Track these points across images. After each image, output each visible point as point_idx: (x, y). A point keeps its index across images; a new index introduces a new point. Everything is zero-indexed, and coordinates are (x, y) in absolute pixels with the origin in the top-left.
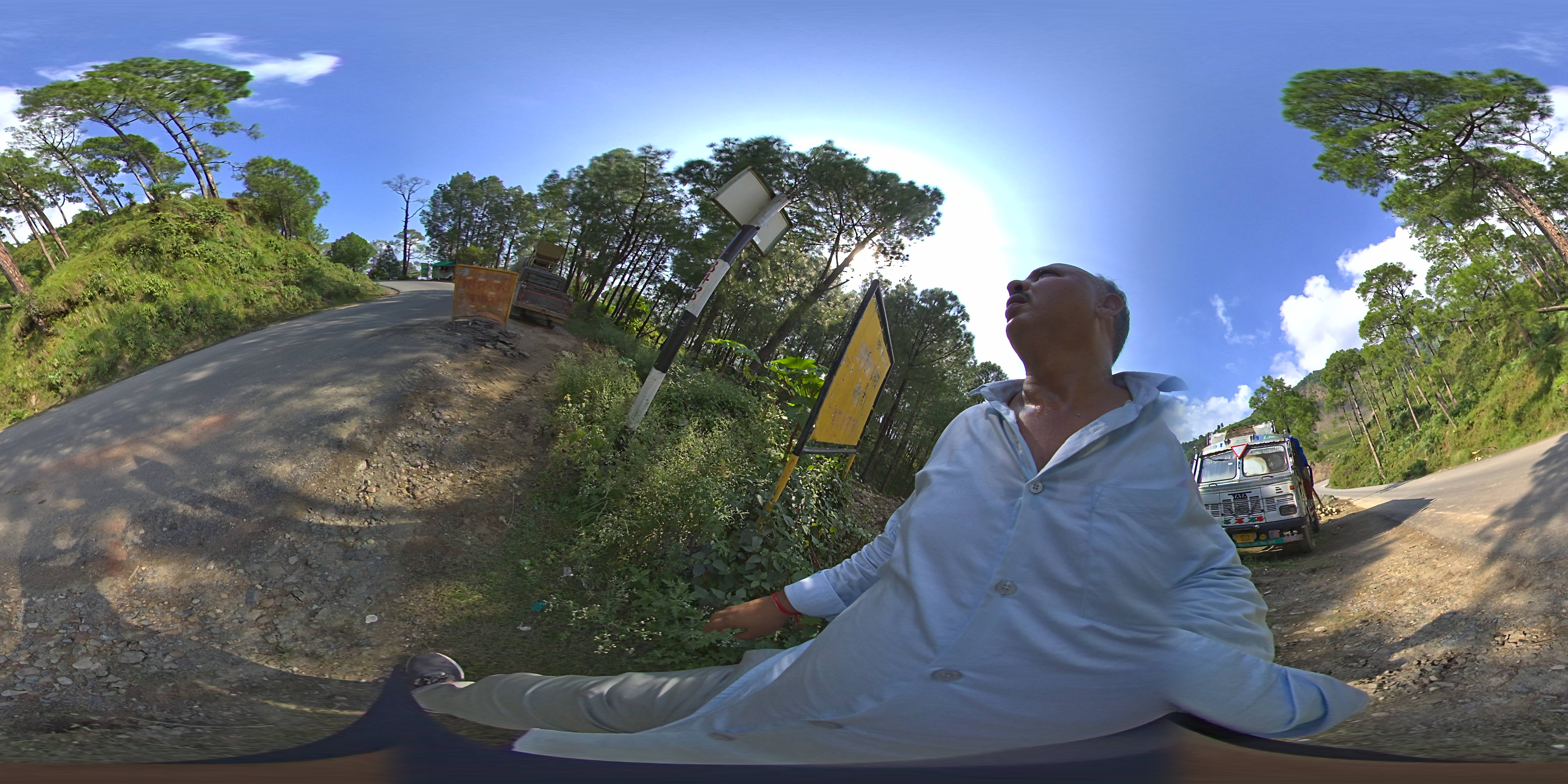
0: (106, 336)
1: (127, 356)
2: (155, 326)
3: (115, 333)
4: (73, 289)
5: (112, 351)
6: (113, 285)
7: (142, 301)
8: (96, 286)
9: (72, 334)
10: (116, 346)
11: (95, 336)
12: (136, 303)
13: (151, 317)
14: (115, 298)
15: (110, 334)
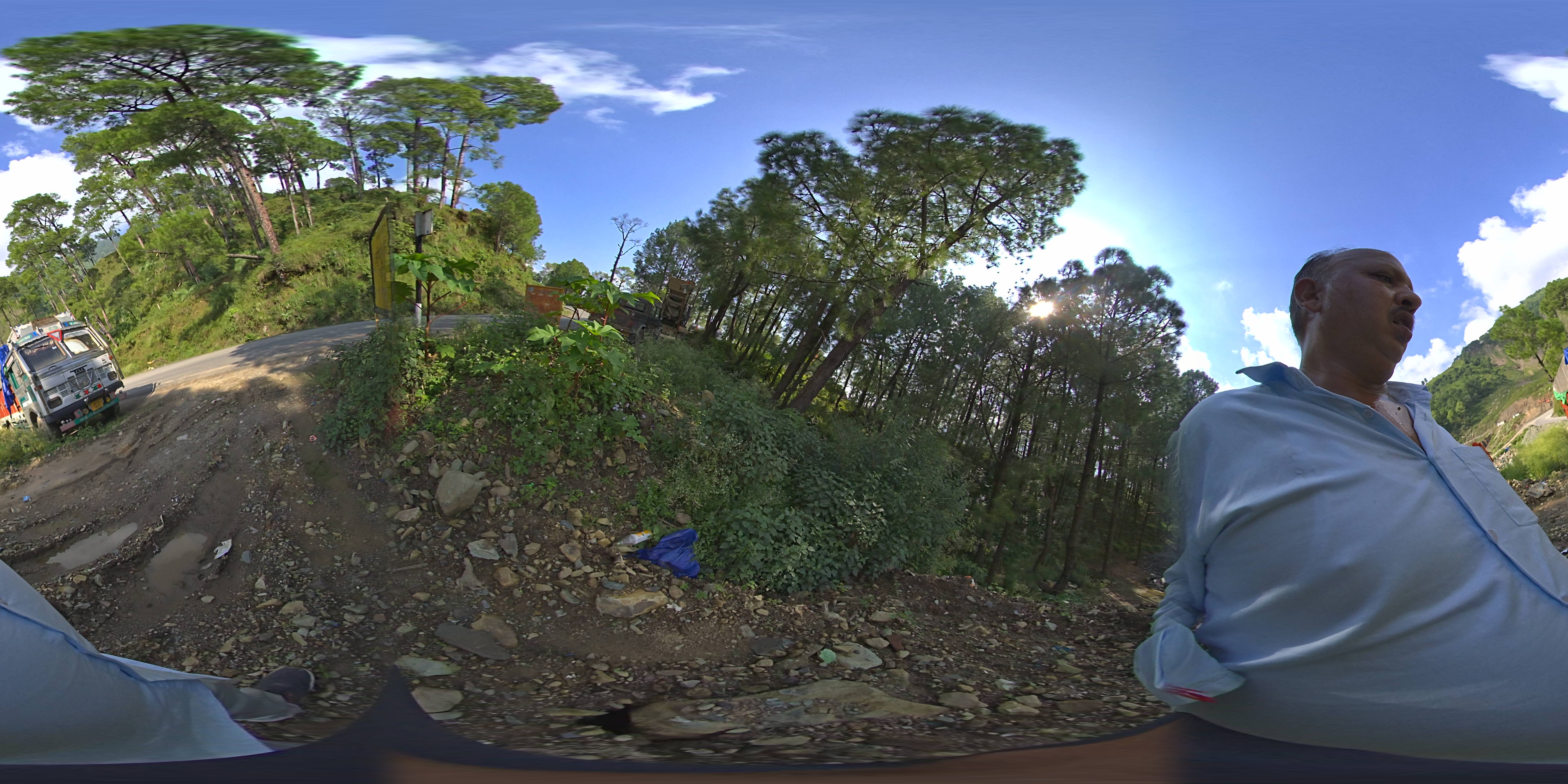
0: (327, 296)
1: (339, 313)
2: (363, 298)
3: (335, 296)
4: (312, 258)
5: (329, 307)
6: (342, 262)
7: (359, 278)
8: (329, 260)
9: (303, 288)
10: (333, 304)
11: (319, 294)
12: (355, 279)
13: (362, 291)
14: (341, 271)
15: (331, 296)
